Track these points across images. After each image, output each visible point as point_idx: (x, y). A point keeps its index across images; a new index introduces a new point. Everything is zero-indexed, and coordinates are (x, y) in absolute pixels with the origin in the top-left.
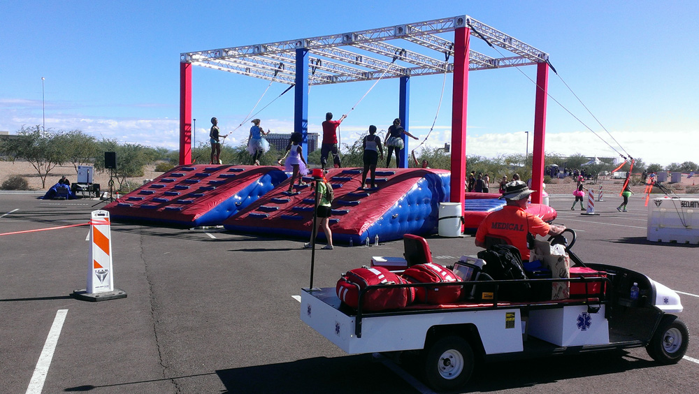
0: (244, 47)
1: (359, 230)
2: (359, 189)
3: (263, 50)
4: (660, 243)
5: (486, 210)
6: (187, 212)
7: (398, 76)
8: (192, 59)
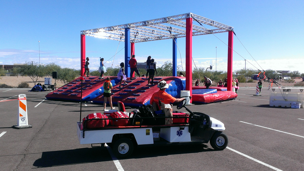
1: (143, 102)
2: (147, 85)
4: (274, 107)
5: (203, 94)
6: (79, 96)
7: (171, 38)
8: (85, 33)
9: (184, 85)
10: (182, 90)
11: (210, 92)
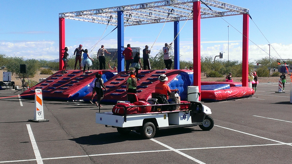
0: (91, 10)
3: (101, 11)
6: (65, 93)
7: (172, 21)
8: (65, 16)
9: (192, 80)
10: (190, 86)
11: (222, 88)
